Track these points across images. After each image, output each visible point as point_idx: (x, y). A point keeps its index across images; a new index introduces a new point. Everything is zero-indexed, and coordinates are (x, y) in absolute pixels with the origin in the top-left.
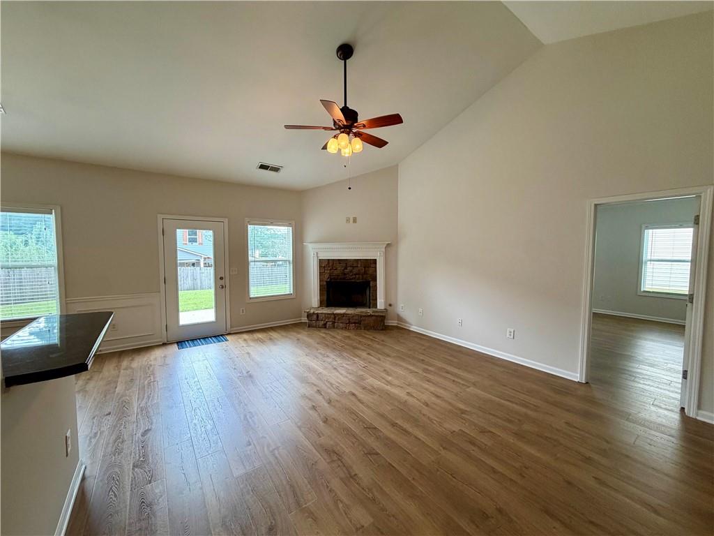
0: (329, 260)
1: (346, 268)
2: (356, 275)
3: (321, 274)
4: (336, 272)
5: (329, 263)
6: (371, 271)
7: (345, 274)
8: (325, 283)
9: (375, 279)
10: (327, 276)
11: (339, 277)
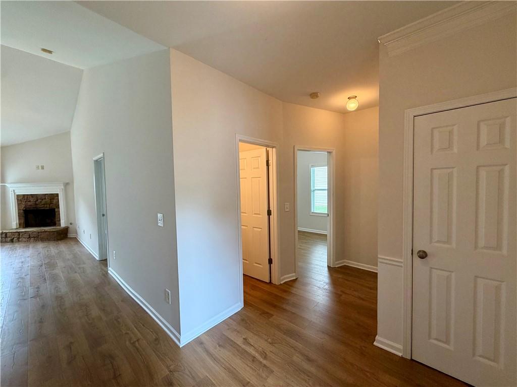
0: (24, 195)
1: (37, 200)
2: (44, 204)
3: (18, 204)
4: (29, 203)
5: (24, 197)
6: (55, 201)
7: (36, 204)
8: (22, 211)
9: (58, 207)
10: (23, 206)
11: (32, 207)
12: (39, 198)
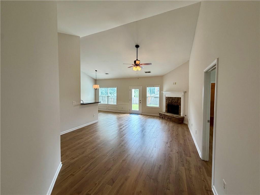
2: (175, 103)
3: (166, 101)
4: (170, 101)
5: (168, 98)
6: (179, 101)
7: (172, 102)
8: (167, 105)
9: (180, 105)
10: (167, 102)
12: (173, 99)
